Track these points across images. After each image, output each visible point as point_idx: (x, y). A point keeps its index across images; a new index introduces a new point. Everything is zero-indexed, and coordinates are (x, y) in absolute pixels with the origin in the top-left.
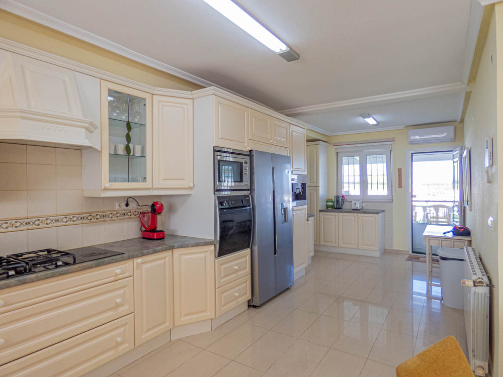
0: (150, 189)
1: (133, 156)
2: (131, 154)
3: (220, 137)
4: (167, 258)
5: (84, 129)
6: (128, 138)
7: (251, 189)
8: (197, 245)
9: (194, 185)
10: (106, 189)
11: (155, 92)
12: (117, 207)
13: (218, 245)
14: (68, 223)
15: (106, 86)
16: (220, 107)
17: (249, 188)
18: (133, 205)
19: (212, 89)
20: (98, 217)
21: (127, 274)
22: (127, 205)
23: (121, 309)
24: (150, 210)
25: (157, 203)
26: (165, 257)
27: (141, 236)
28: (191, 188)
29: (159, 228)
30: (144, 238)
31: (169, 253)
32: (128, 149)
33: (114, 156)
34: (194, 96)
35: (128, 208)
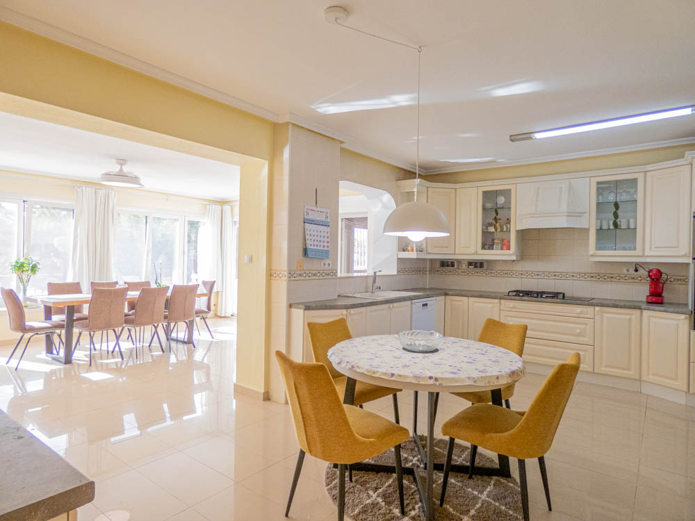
0: (640, 256)
2: (623, 227)
6: (616, 215)
8: (665, 311)
10: (593, 256)
12: (625, 272)
13: (689, 315)
14: (581, 279)
15: (594, 180)
18: (641, 271)
20: (606, 277)
21: (587, 316)
22: (636, 270)
23: (581, 339)
32: (616, 225)
33: (600, 230)
35: (638, 273)
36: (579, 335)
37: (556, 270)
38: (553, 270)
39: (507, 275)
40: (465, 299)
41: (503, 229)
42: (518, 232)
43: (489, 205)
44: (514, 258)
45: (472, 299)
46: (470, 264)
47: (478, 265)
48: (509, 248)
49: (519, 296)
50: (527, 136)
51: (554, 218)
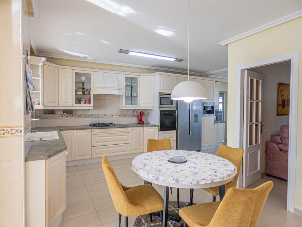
0: (139, 107)
1: (134, 96)
2: (133, 96)
3: (162, 89)
4: (142, 129)
5: (117, 90)
6: (132, 91)
7: (177, 108)
8: (152, 126)
9: (154, 106)
10: (124, 107)
11: (141, 75)
12: (130, 113)
13: (159, 127)
15: (125, 76)
16: (162, 78)
17: (176, 107)
18: (135, 112)
19: (158, 73)
20: (124, 115)
21: (128, 132)
22: (133, 112)
23: (126, 141)
24: (139, 114)
25: (141, 112)
26: (141, 129)
27: (137, 123)
28: (153, 107)
29: (143, 121)
30: (138, 124)
31: (142, 128)
32: (131, 94)
33: (127, 97)
34: (154, 75)
35: (134, 113)
36: (125, 140)
37: (106, 113)
38: (105, 114)
39: (84, 117)
40: (72, 131)
41: (85, 93)
42: (94, 95)
43: (78, 80)
44: (92, 108)
45: (75, 131)
46: (64, 111)
47: (69, 112)
48: (89, 103)
49: (96, 127)
50: (126, 52)
51: (110, 90)
